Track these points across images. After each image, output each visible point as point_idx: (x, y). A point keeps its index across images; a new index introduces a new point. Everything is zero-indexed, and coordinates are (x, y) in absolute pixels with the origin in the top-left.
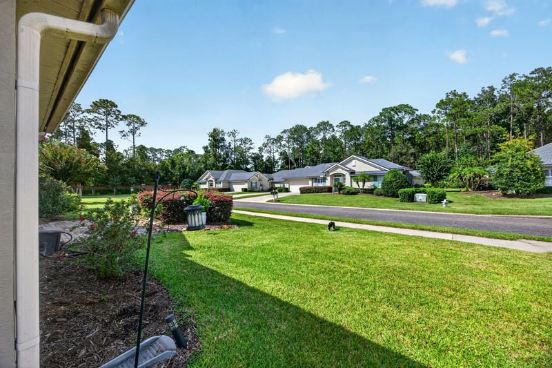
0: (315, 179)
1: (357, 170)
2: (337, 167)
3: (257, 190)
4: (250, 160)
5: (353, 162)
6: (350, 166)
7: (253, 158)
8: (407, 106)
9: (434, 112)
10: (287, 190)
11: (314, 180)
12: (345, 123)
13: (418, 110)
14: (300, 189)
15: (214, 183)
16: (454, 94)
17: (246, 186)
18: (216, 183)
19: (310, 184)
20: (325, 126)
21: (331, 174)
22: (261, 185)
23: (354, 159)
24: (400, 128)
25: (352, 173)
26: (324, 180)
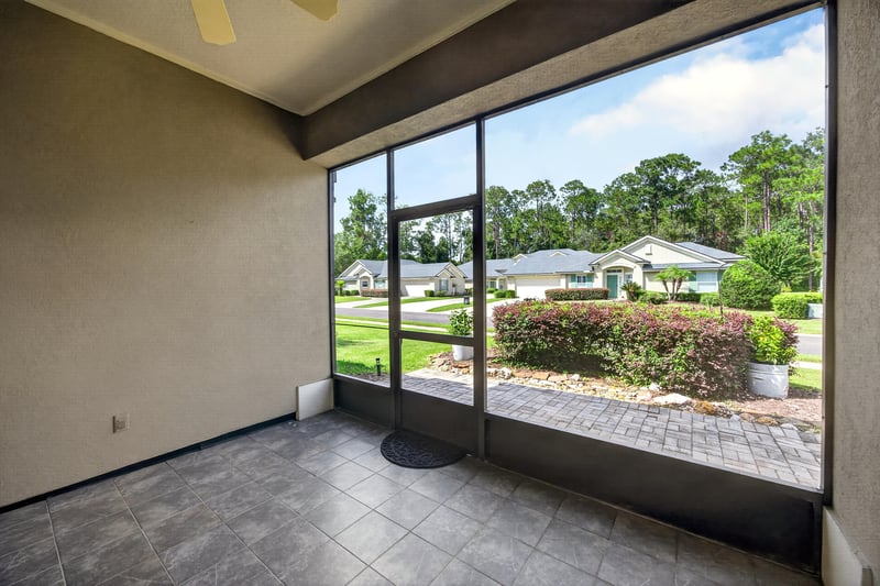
0: (573, 276)
1: (655, 261)
2: (618, 256)
3: (449, 293)
4: (416, 244)
5: (647, 249)
6: (641, 254)
7: (419, 240)
8: (682, 157)
9: (724, 167)
10: (513, 294)
11: (569, 278)
12: (575, 185)
13: (699, 164)
14: (547, 292)
15: (372, 280)
16: (767, 137)
17: (431, 287)
18: (376, 281)
19: (562, 285)
20: (538, 189)
21: (604, 268)
22: (454, 286)
23: (648, 242)
24: (668, 194)
25: (647, 265)
26: (590, 277)
